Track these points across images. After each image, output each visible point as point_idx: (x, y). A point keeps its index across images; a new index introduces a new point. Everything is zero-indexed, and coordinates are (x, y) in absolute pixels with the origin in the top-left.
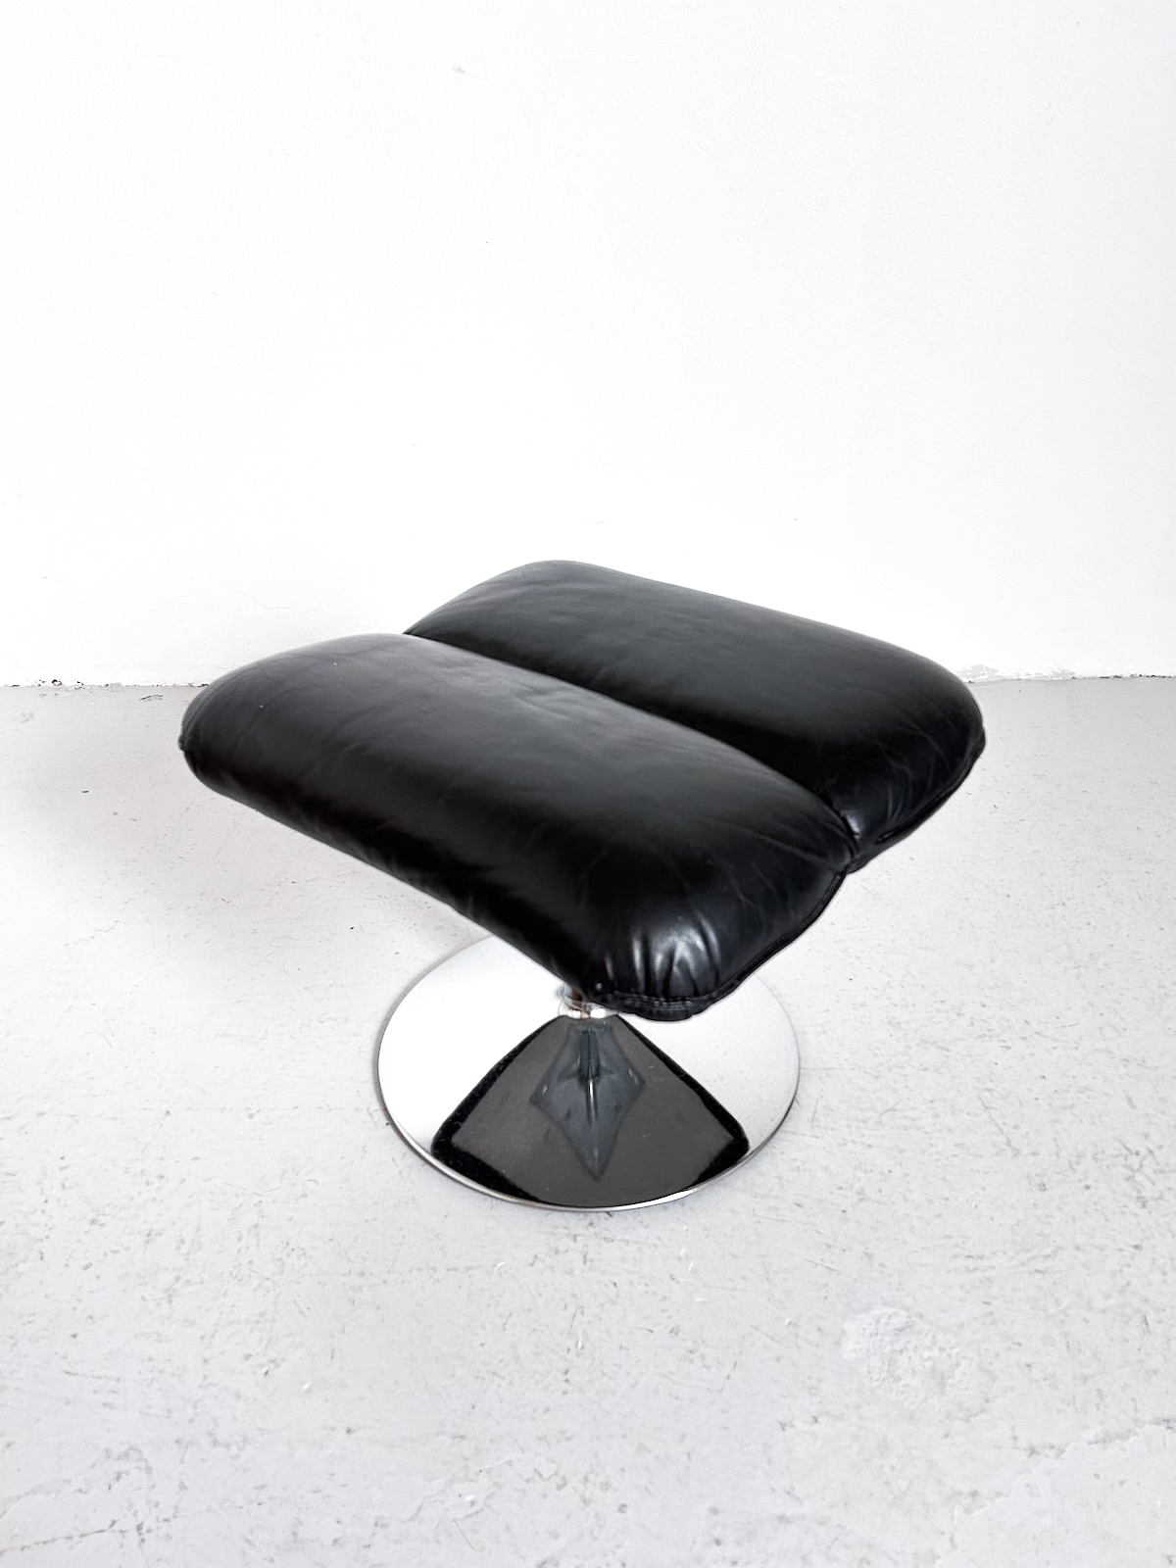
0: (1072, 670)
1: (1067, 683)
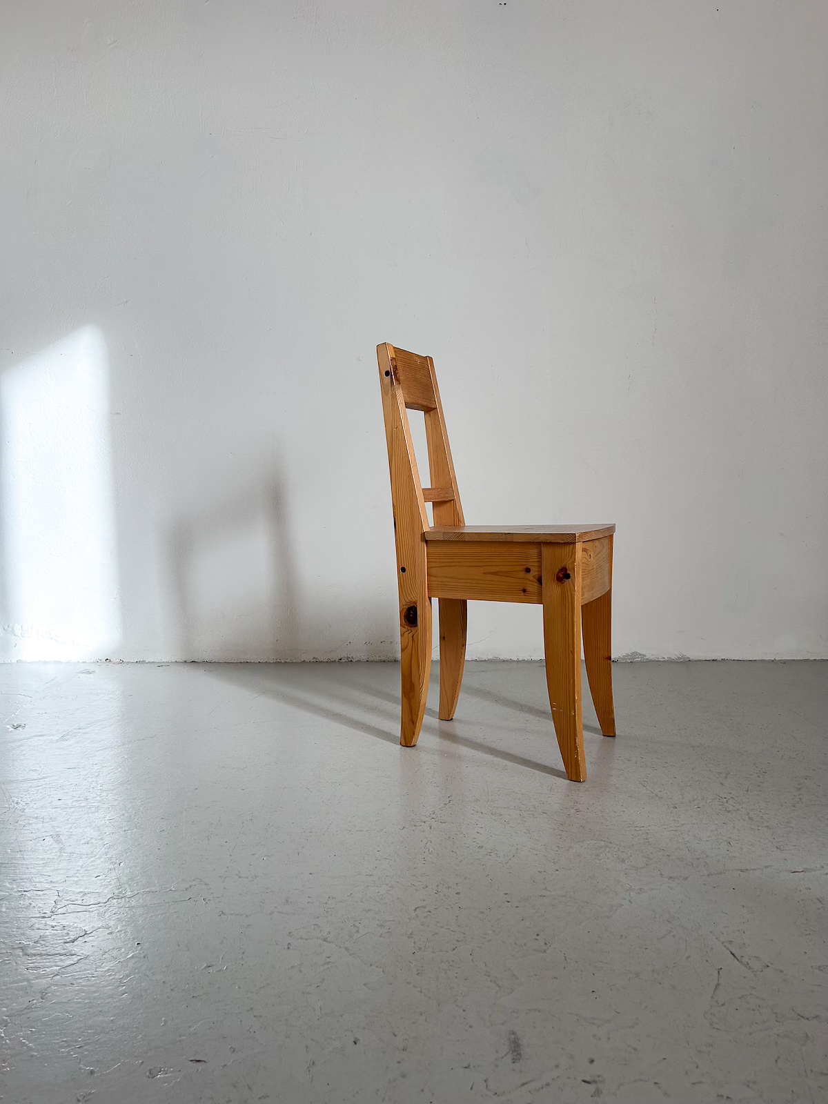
0: (688, 656)
1: (686, 663)
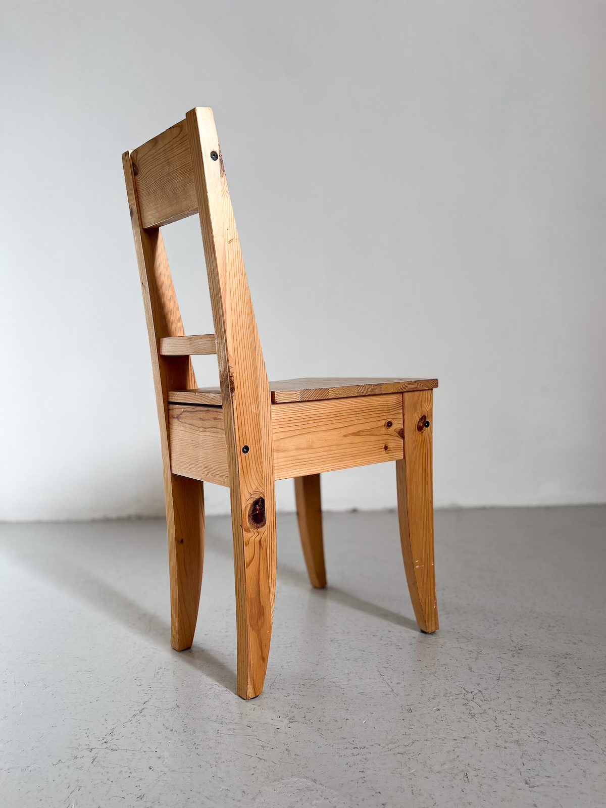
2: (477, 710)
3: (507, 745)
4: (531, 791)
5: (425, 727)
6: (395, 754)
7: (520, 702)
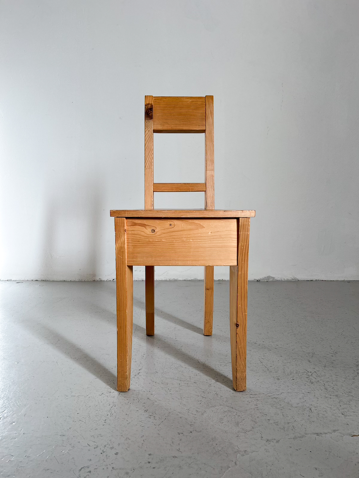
2: (314, 380)
3: (331, 397)
4: (345, 418)
5: (287, 387)
6: (272, 398)
7: (337, 378)
